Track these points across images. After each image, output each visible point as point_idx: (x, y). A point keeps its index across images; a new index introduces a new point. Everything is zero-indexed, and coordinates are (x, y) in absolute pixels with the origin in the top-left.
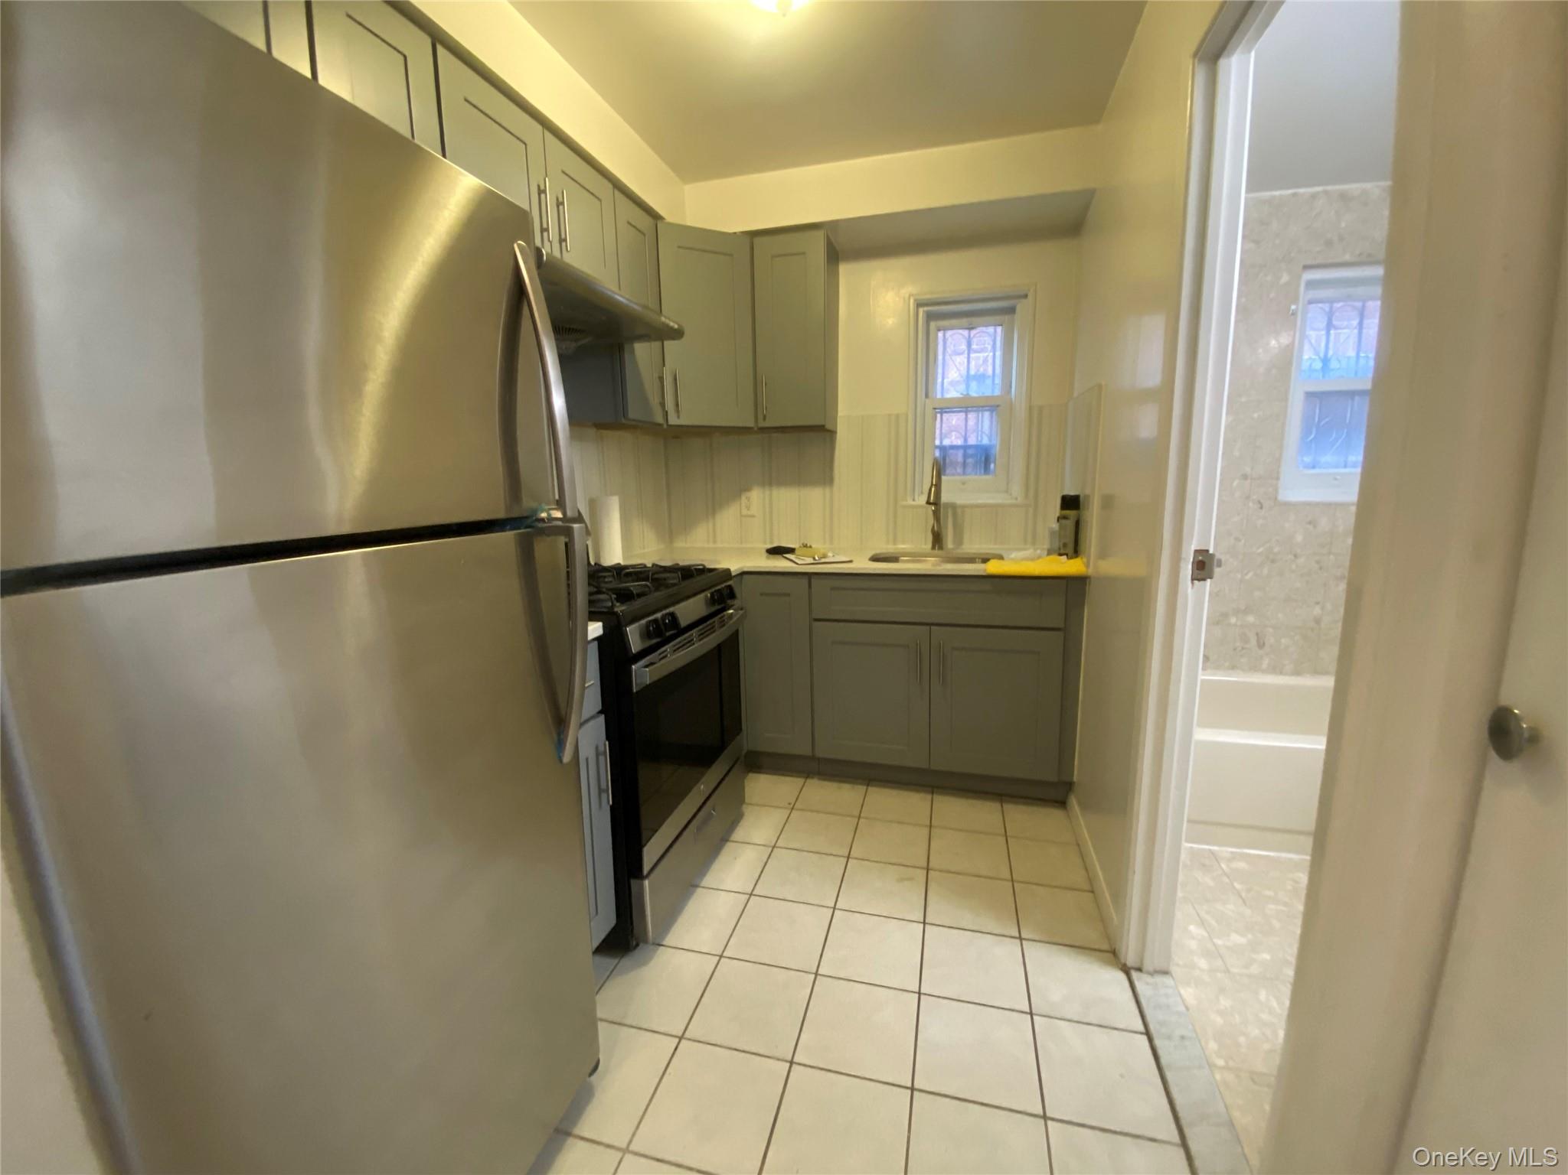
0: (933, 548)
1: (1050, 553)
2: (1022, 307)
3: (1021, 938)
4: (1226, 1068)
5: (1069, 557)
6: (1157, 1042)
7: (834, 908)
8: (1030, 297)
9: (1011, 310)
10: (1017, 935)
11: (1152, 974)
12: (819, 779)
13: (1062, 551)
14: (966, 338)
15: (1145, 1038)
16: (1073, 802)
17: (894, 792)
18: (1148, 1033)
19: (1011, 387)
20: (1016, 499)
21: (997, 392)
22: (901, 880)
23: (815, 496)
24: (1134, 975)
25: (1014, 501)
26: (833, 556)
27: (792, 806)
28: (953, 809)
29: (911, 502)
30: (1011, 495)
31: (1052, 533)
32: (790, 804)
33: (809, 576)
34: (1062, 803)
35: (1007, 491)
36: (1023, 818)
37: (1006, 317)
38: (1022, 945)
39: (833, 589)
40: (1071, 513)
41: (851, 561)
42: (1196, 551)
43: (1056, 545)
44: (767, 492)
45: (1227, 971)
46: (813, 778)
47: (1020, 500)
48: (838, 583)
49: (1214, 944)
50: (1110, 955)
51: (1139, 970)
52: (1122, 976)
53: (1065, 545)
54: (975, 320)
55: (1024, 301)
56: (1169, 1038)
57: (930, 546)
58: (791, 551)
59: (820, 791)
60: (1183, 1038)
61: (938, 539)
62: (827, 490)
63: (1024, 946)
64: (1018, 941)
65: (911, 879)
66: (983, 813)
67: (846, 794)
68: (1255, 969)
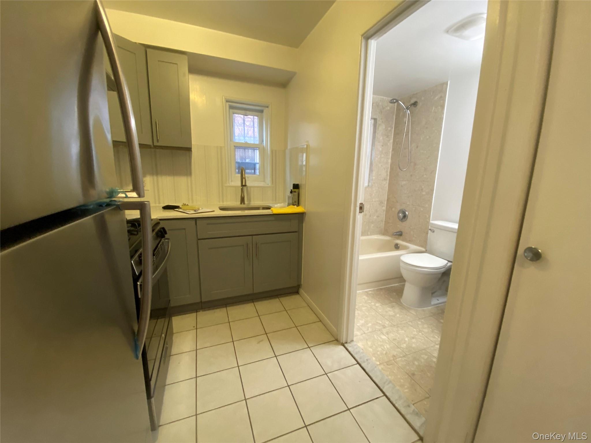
0: (241, 203)
1: (289, 205)
2: (266, 110)
3: (309, 347)
4: (380, 364)
5: (297, 206)
6: (363, 365)
7: (238, 366)
8: (270, 107)
9: (262, 111)
10: (307, 347)
11: (349, 343)
12: (202, 311)
13: (294, 204)
14: (242, 118)
15: (358, 365)
16: (301, 291)
17: (238, 307)
18: (358, 363)
19: (263, 141)
20: (268, 184)
21: (257, 143)
22: (259, 343)
23: (182, 181)
24: (346, 345)
25: (267, 185)
26: (202, 209)
27: (195, 328)
28: (263, 306)
29: (228, 184)
30: (266, 183)
31: (289, 197)
32: (194, 327)
33: (196, 219)
34: (297, 293)
35: (264, 181)
36: (289, 301)
37: (260, 114)
38: (310, 349)
39: (208, 224)
40: (296, 190)
41: (213, 211)
42: (360, 204)
43: (291, 202)
44: (155, 177)
45: (365, 333)
46: (199, 311)
47: (270, 185)
48: (209, 221)
49: (358, 326)
50: (336, 342)
51: (346, 343)
52: (342, 347)
53: (295, 202)
54: (248, 112)
55: (267, 109)
56: (364, 362)
57: (240, 203)
58: (178, 207)
59: (205, 316)
60: (367, 360)
61: (242, 200)
62: (189, 178)
63: (311, 349)
64: (309, 349)
65: (262, 341)
66: (274, 304)
67: (219, 314)
68: (370, 330)
